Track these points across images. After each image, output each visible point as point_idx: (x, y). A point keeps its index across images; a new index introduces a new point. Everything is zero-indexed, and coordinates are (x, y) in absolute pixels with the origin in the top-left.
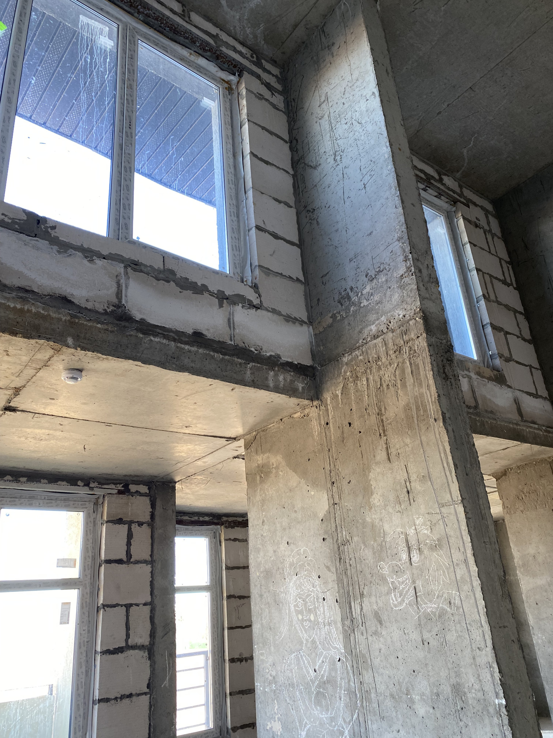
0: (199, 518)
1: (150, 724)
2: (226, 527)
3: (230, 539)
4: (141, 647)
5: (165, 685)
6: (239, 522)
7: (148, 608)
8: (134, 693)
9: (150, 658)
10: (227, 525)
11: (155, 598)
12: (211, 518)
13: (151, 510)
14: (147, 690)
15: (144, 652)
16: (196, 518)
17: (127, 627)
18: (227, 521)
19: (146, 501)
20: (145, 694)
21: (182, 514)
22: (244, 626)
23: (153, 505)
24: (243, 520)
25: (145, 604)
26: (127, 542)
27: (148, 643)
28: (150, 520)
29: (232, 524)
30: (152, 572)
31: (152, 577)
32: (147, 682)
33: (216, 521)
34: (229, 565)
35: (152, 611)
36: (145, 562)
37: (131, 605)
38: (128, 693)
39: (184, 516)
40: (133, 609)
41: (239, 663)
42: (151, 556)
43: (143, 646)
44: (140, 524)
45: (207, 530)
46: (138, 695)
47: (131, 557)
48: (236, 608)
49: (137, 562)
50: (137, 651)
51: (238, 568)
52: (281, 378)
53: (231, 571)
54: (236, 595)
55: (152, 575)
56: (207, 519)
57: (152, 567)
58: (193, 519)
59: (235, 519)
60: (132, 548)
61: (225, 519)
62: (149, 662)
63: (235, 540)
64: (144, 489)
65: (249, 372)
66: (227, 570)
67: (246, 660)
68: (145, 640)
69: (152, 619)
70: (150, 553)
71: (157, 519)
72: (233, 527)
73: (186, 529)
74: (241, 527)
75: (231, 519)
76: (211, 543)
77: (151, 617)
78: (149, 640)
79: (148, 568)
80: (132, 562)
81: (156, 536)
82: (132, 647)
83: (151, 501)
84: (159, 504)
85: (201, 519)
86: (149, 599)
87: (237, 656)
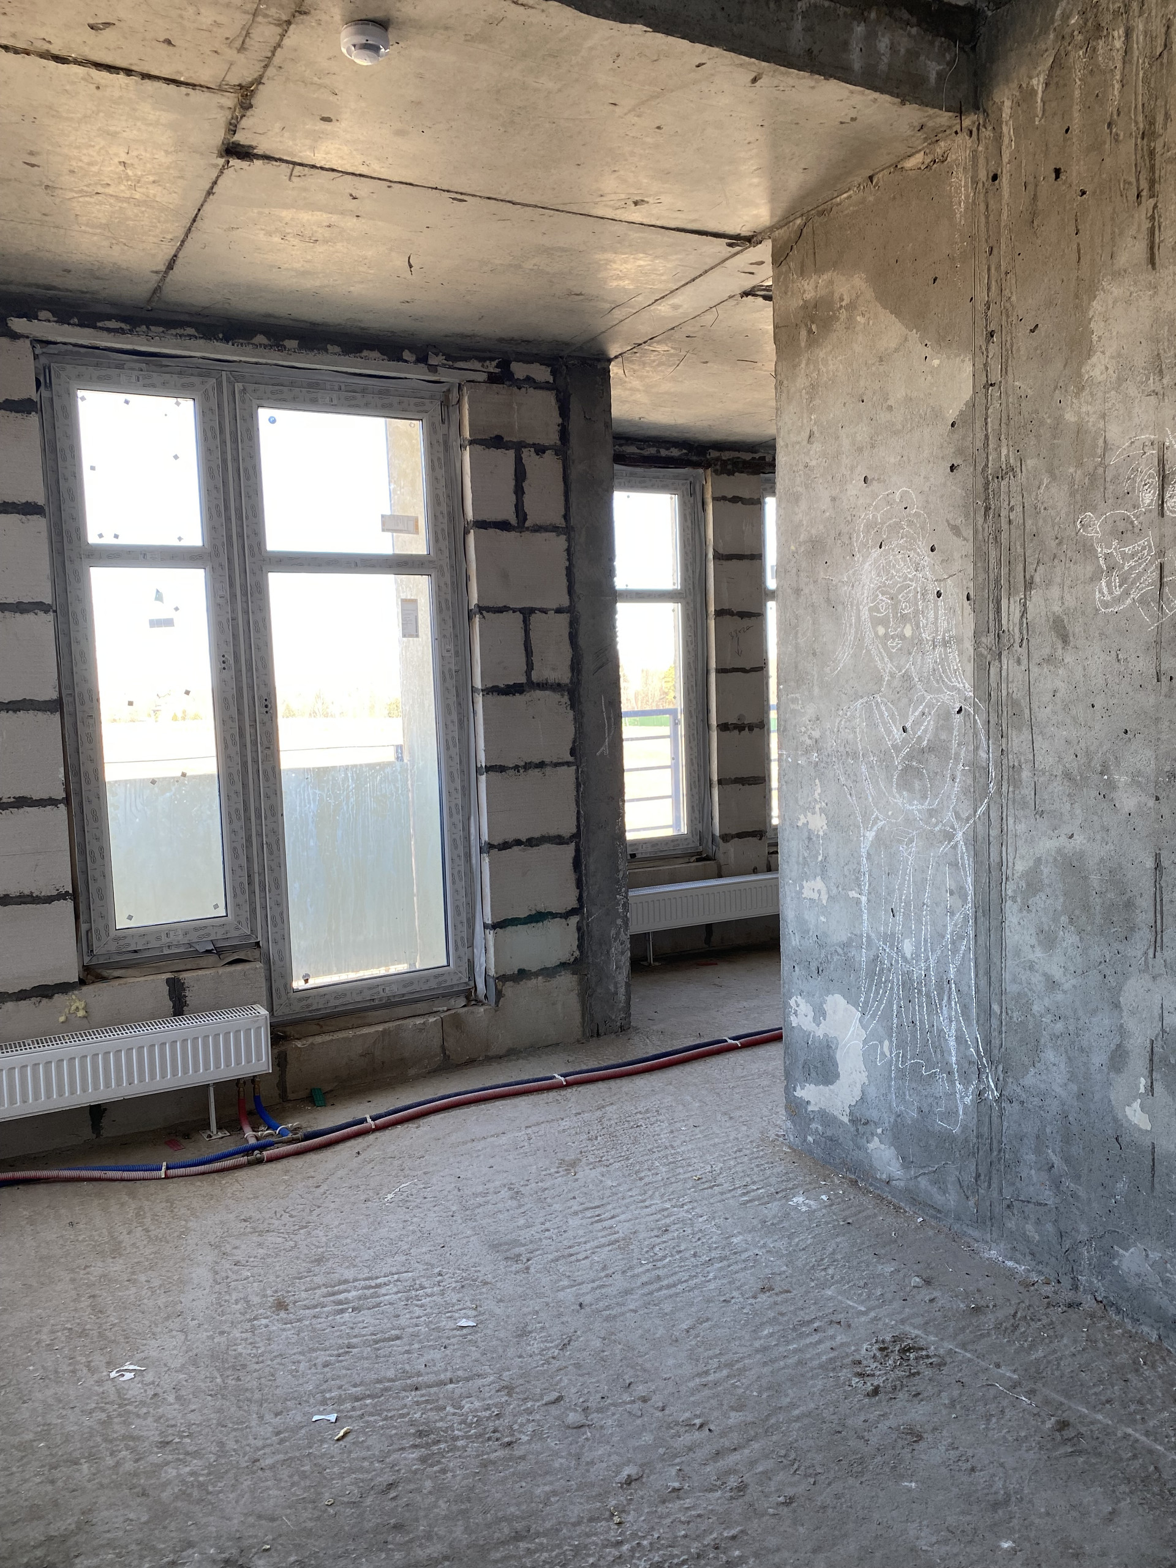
0: (658, 452)
1: (578, 812)
2: (716, 472)
3: (724, 498)
4: (557, 687)
5: (602, 753)
6: (744, 462)
7: (564, 618)
8: (547, 760)
9: (572, 707)
10: (718, 467)
11: (576, 600)
12: (684, 451)
13: (560, 421)
14: (571, 759)
15: (562, 695)
16: (652, 451)
17: (526, 650)
18: (718, 459)
19: (548, 400)
20: (568, 764)
21: (623, 442)
22: (749, 668)
23: (564, 411)
24: (754, 458)
25: (558, 611)
26: (516, 486)
27: (568, 681)
28: (559, 443)
30: (568, 550)
31: (569, 560)
32: (571, 746)
33: (694, 458)
34: (721, 551)
35: (574, 624)
36: (554, 529)
37: (532, 611)
38: (536, 760)
39: (627, 444)
40: (535, 618)
41: (736, 732)
42: (566, 517)
43: (559, 685)
44: (540, 450)
45: (676, 477)
46: (556, 765)
47: (525, 519)
48: (734, 634)
49: (538, 529)
50: (548, 693)
51: (740, 557)
52: (883, 44)
53: (724, 562)
54: (735, 609)
55: (569, 554)
56: (675, 452)
57: (568, 540)
58: (645, 453)
59: (736, 454)
60: (527, 499)
61: (714, 454)
62: (571, 714)
63: (735, 500)
64: (542, 373)
65: (799, 25)
66: (718, 562)
67: (751, 728)
68: (563, 675)
69: (573, 638)
70: (563, 513)
71: (574, 440)
72: (731, 473)
73: (632, 474)
74: (749, 473)
75: (726, 455)
76: (683, 504)
77: (570, 633)
78: (570, 675)
79: (561, 542)
80: (527, 529)
81: (573, 475)
82: (538, 685)
83: (558, 400)
84: (575, 406)
85: (664, 453)
86: (565, 602)
87: (732, 720)
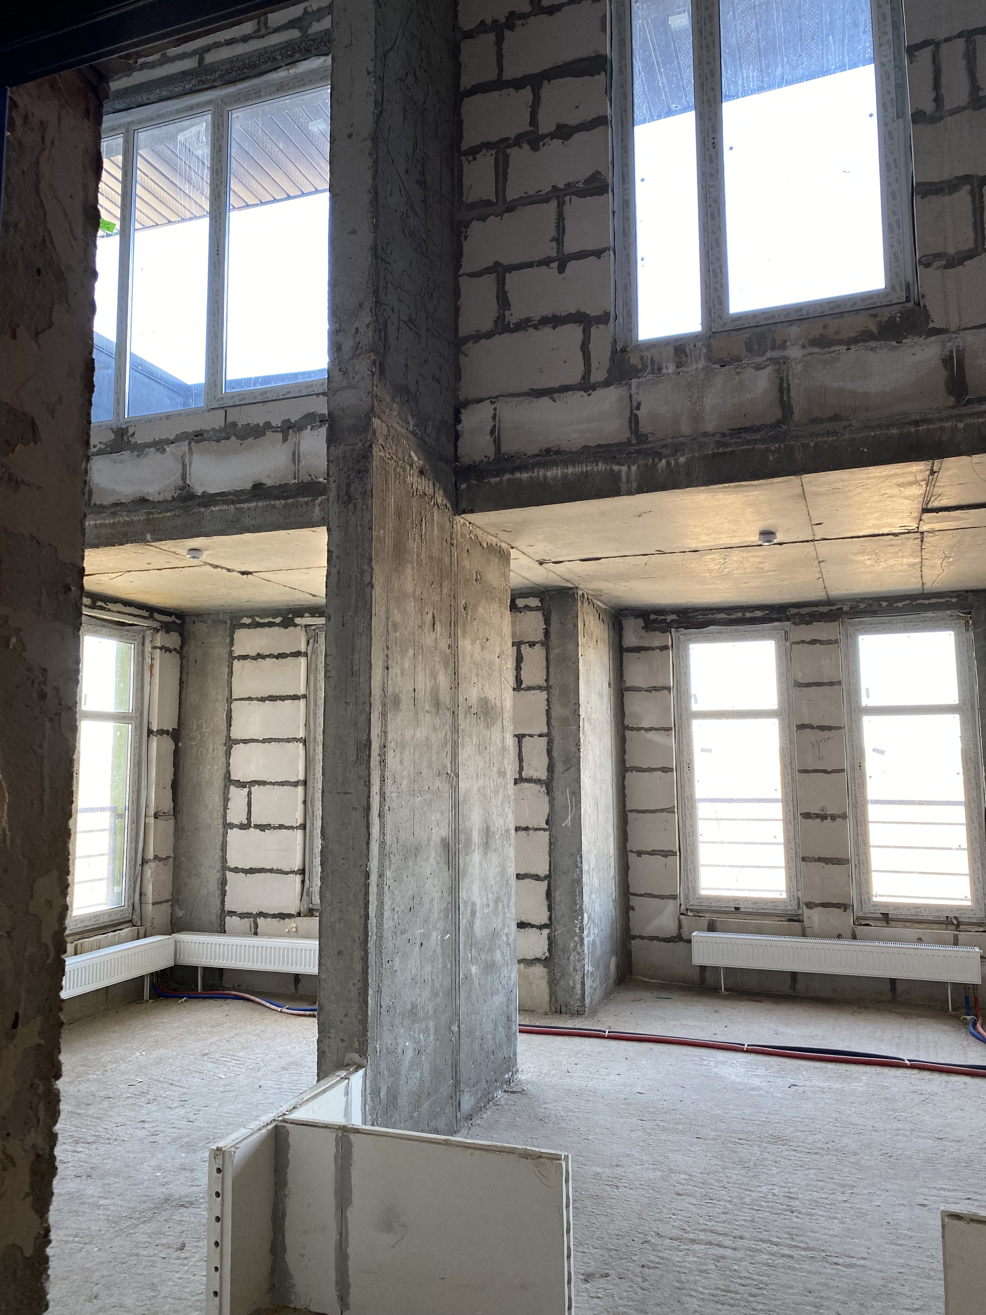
0: (744, 615)
1: (550, 861)
2: (795, 624)
3: (803, 642)
4: (538, 781)
5: (566, 825)
6: (822, 614)
7: (544, 740)
8: (530, 826)
9: (548, 794)
11: (552, 729)
12: (767, 612)
13: (545, 626)
14: (547, 827)
15: (542, 787)
16: (740, 615)
17: (519, 759)
18: (794, 614)
19: (538, 616)
20: (544, 830)
22: (829, 770)
23: (547, 621)
24: (830, 610)
25: (540, 736)
26: (517, 666)
27: (545, 778)
28: (544, 639)
29: (808, 619)
30: (548, 700)
31: (548, 705)
32: (546, 818)
33: (775, 616)
34: (801, 681)
35: (550, 743)
36: (540, 688)
37: (524, 736)
38: (523, 826)
39: (719, 613)
40: (526, 740)
41: (819, 820)
42: (546, 680)
43: (539, 780)
44: (532, 644)
45: (769, 629)
46: (536, 829)
47: (522, 683)
48: (815, 743)
49: (529, 688)
50: (532, 784)
51: (819, 685)
54: (815, 724)
55: (548, 702)
56: (758, 614)
57: (548, 694)
58: (733, 617)
59: (814, 609)
60: (522, 672)
61: (793, 611)
62: (547, 798)
63: (813, 642)
64: (534, 602)
66: (797, 688)
67: (833, 817)
68: (543, 775)
69: (549, 752)
70: (545, 678)
71: (553, 636)
72: (807, 623)
73: (735, 631)
74: (825, 621)
75: (804, 611)
76: (778, 647)
77: (548, 749)
78: (546, 774)
79: (543, 695)
80: (523, 689)
81: (552, 657)
82: (526, 779)
83: (544, 615)
84: (554, 618)
85: (748, 615)
86: (545, 730)
87: (815, 810)
